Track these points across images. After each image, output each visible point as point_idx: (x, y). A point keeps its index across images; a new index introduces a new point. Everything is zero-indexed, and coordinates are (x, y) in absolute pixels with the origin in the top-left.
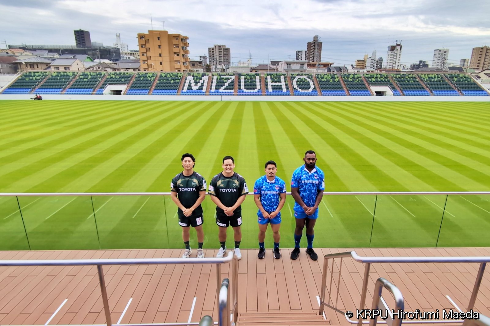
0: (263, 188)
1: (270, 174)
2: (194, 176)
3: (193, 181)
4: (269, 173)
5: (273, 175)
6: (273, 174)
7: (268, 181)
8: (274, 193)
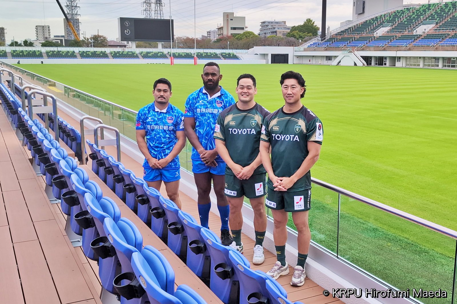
0: (148, 120)
1: (159, 98)
2: (302, 113)
3: (297, 123)
4: (157, 97)
5: (164, 100)
6: (164, 98)
7: (157, 110)
8: (166, 128)
